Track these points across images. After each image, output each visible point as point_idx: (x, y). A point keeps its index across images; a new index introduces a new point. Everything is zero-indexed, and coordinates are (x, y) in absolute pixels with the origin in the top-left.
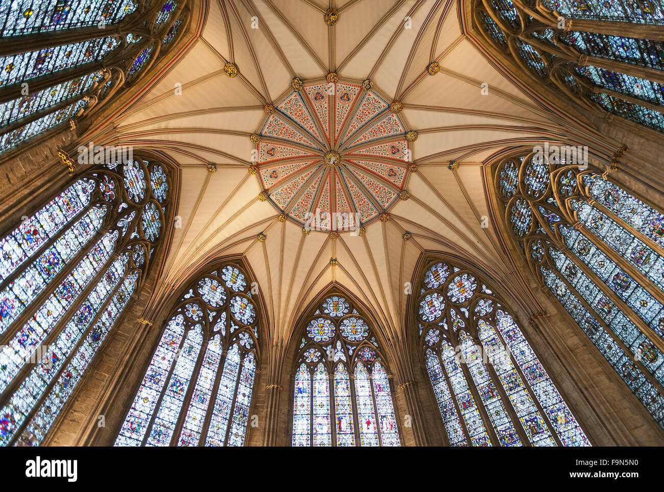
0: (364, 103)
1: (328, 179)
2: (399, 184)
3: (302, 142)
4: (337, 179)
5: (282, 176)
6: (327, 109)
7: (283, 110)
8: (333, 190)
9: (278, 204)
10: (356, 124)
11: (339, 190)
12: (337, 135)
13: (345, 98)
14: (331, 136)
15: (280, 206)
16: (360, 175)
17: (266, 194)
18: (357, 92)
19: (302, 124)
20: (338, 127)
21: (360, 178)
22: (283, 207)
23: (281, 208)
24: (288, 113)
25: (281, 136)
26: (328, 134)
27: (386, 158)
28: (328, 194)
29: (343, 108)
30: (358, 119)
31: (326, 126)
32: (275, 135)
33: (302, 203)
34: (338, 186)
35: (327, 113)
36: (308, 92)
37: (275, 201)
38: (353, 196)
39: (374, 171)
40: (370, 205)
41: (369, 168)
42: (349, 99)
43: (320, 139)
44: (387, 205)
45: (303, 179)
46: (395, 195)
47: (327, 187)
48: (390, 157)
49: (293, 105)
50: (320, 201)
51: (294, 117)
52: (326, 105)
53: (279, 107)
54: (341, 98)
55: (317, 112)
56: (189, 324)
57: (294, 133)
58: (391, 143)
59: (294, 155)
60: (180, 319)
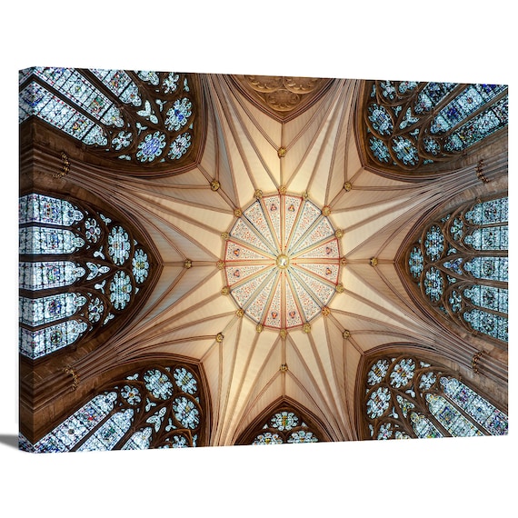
13: (292, 209)
18: (299, 203)
34: (288, 288)
38: (299, 297)
40: (314, 304)
42: (294, 210)
45: (260, 280)
54: (289, 209)
55: (272, 221)
58: (325, 245)
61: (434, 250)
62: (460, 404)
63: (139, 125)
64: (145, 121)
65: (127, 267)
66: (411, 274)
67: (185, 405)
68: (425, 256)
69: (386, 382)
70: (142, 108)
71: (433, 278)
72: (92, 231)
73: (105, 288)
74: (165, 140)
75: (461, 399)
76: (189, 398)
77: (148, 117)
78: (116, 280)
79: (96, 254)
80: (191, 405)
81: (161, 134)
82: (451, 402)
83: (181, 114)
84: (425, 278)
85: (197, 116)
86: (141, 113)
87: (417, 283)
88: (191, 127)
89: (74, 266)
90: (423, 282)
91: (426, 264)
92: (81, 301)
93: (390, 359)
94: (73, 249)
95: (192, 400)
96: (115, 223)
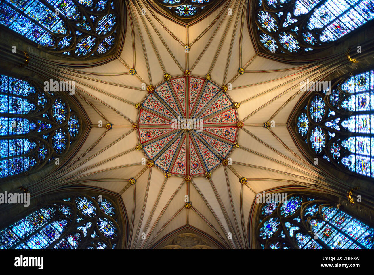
0: (169, 163)
1: (191, 111)
2: (143, 112)
3: (207, 137)
4: (185, 111)
5: (222, 116)
6: (191, 157)
7: (217, 159)
8: (187, 103)
9: (227, 98)
10: (173, 148)
11: (183, 104)
12: (185, 141)
13: (180, 165)
14: (188, 141)
15: (225, 96)
16: (169, 114)
17: (234, 106)
18: (174, 169)
19: (206, 149)
20: (184, 146)
21: (169, 113)
22: (223, 95)
23: (224, 95)
24: (214, 156)
25: (220, 142)
26: (191, 141)
27: (153, 128)
28: (190, 101)
29: (181, 158)
30: (172, 152)
31: (192, 146)
32: (224, 144)
33: (210, 96)
34: (184, 106)
35: (191, 155)
36: (202, 169)
37: (228, 100)
38: (173, 100)
39: (160, 118)
40: (161, 95)
41: (163, 120)
42: (178, 164)
43: (195, 138)
44: (150, 97)
45: (208, 112)
46: (145, 104)
47: (191, 106)
48: (150, 130)
49: (212, 162)
50: (196, 96)
51: (211, 154)
52: (191, 160)
53: (219, 162)
54: (183, 165)
55: (197, 156)
56: (317, 33)
57: (212, 143)
58: (151, 138)
59: (213, 129)
60: (323, 39)
61: (60, 137)
62: (39, 29)
63: (299, 220)
64: (294, 224)
65: (313, 125)
66: (78, 117)
67: (269, 27)
68: (66, 131)
69: (99, 39)
70: (295, 232)
71: (60, 116)
72: (336, 151)
73: (328, 112)
74: (280, 211)
75: (38, 32)
76: (266, 30)
77: (292, 226)
78: (320, 117)
79: (333, 135)
80: (264, 26)
81: (284, 215)
82: (46, 29)
83: (268, 229)
84: (67, 116)
85: (256, 228)
86: (297, 228)
87: (73, 111)
88: (261, 221)
89: (349, 129)
90: (68, 112)
91: (66, 126)
92: (345, 105)
93: (95, 55)
94: (349, 140)
95: (264, 29)
96: (320, 155)
